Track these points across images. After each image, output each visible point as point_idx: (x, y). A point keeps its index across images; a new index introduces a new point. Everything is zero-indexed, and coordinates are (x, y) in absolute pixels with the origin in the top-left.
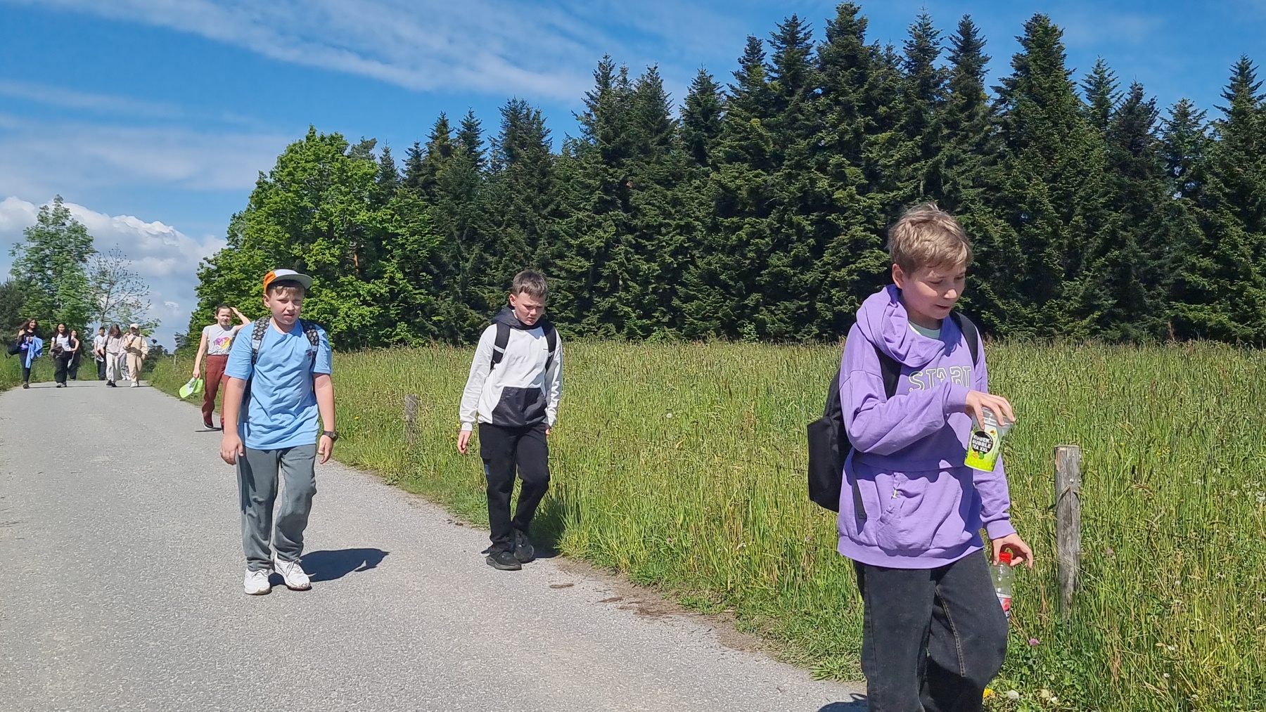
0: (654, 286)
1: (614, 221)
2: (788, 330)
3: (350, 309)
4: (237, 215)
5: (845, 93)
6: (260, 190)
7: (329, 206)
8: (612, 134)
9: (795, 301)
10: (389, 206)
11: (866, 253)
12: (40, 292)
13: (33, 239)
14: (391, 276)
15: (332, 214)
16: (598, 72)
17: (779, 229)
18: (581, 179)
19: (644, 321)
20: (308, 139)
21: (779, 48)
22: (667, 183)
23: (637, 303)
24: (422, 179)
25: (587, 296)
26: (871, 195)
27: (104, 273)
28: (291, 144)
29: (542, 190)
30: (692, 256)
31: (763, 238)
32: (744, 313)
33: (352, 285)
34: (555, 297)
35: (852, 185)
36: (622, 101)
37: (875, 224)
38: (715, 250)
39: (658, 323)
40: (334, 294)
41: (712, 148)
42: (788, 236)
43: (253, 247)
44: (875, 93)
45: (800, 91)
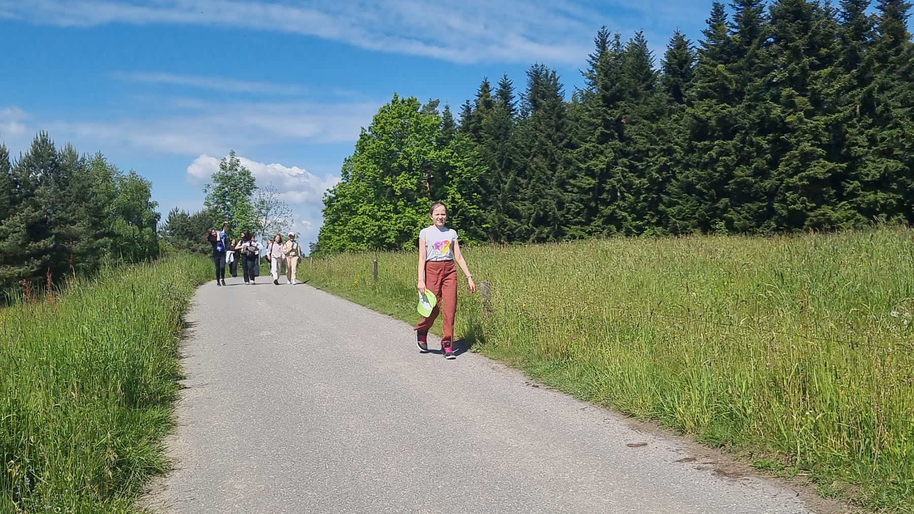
0: (644, 196)
1: (613, 148)
2: (751, 225)
3: (425, 221)
4: (347, 159)
5: (793, 40)
6: (362, 140)
7: (409, 149)
8: (609, 84)
9: (757, 203)
10: (449, 147)
11: (814, 163)
12: (223, 217)
13: (218, 181)
14: (452, 197)
15: (411, 155)
16: (598, 39)
17: (742, 148)
18: (587, 119)
19: (638, 222)
20: (393, 102)
21: (738, 9)
22: (652, 118)
23: (632, 209)
24: (472, 125)
25: (594, 205)
26: (815, 118)
27: (263, 202)
28: (382, 107)
29: (558, 129)
30: (674, 172)
31: (729, 156)
32: (716, 214)
33: (425, 204)
34: (570, 207)
35: (801, 110)
36: (616, 59)
37: (820, 140)
38: (691, 166)
39: (649, 223)
40: (414, 211)
41: (686, 89)
42: (749, 153)
43: (359, 180)
44: (818, 38)
45: (756, 41)
